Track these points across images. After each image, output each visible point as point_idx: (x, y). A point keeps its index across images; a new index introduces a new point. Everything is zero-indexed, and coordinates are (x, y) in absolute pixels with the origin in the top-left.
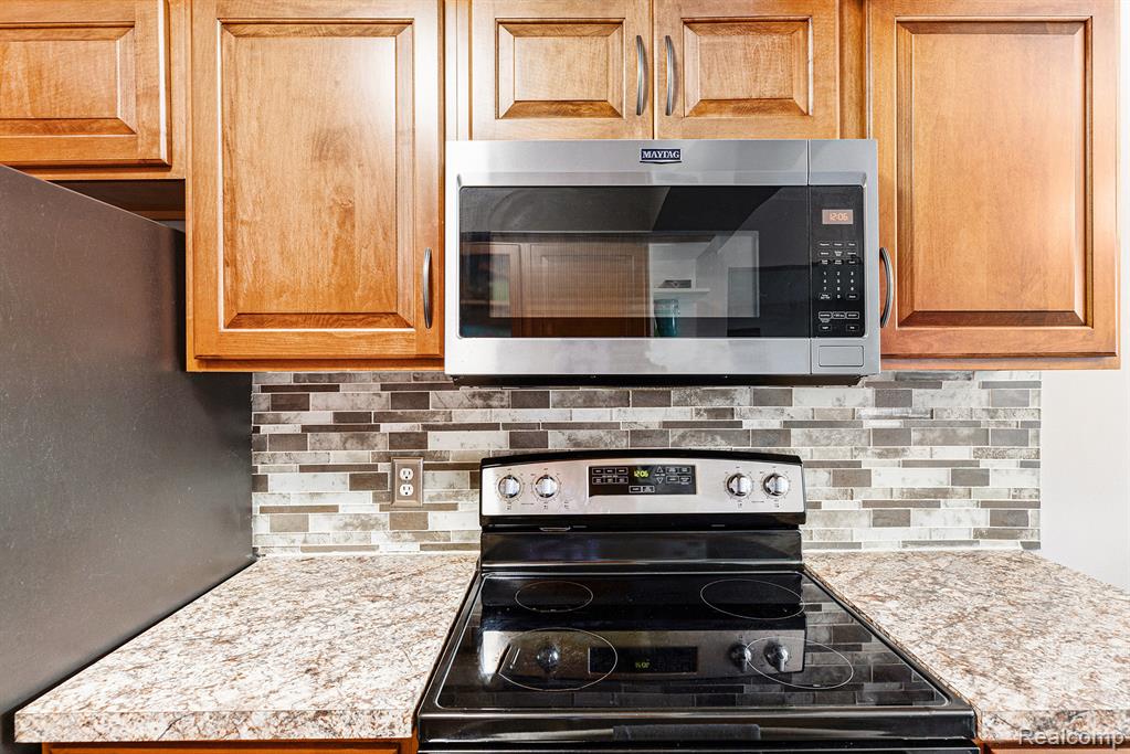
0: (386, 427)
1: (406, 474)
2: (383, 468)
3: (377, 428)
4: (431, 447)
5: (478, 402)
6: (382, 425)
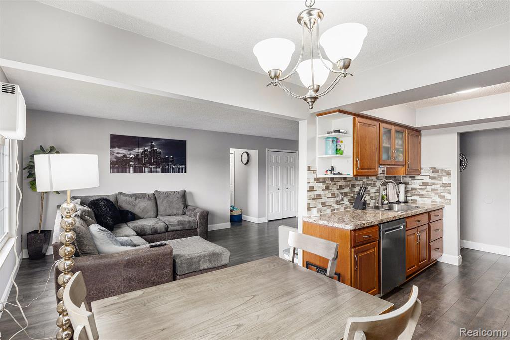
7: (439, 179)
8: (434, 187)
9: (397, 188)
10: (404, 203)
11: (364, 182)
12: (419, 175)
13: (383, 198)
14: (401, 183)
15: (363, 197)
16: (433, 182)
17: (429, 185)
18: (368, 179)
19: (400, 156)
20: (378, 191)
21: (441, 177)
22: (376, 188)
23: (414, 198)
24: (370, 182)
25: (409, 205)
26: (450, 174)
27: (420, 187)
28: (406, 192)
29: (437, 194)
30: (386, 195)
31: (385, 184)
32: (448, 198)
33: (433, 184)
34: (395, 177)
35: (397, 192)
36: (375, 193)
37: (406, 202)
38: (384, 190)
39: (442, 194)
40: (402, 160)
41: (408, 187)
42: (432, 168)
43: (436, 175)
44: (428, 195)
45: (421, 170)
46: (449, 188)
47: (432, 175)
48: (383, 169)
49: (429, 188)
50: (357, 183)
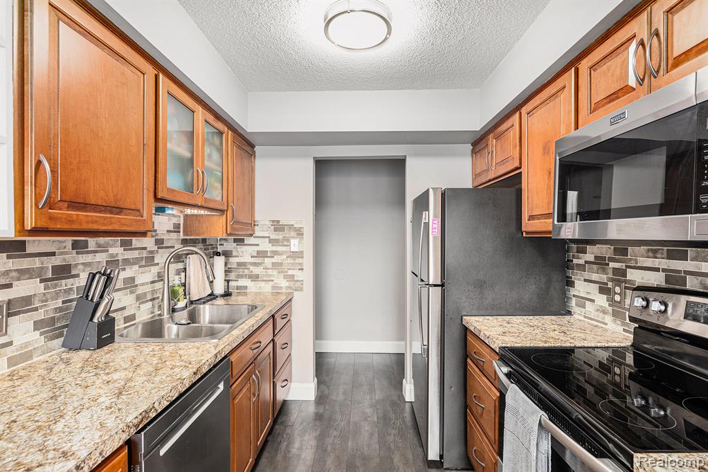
0: (612, 265)
1: (617, 289)
2: (610, 285)
3: (608, 265)
4: (629, 277)
5: (651, 254)
6: (610, 263)
7: (285, 243)
8: (276, 259)
9: (208, 267)
10: (223, 296)
11: (111, 255)
12: (251, 235)
13: (173, 294)
14: (218, 254)
15: (98, 305)
16: (275, 248)
17: (269, 255)
18: (126, 245)
19: (217, 188)
20: (160, 278)
21: (288, 240)
22: (154, 270)
23: (242, 282)
24: (135, 254)
25: (233, 298)
26: (302, 234)
27: (253, 260)
28: (228, 271)
29: (283, 272)
30: (184, 285)
31: (179, 258)
32: (299, 279)
33: (275, 253)
34: (204, 241)
35: (208, 277)
36: (153, 282)
37: (227, 294)
38: (178, 272)
39: (290, 272)
40: (219, 198)
41: (232, 260)
42: (273, 221)
43: (280, 236)
44: (266, 276)
45: (254, 225)
46: (300, 260)
47: (273, 236)
48: (175, 220)
49: (268, 261)
50: (83, 258)
